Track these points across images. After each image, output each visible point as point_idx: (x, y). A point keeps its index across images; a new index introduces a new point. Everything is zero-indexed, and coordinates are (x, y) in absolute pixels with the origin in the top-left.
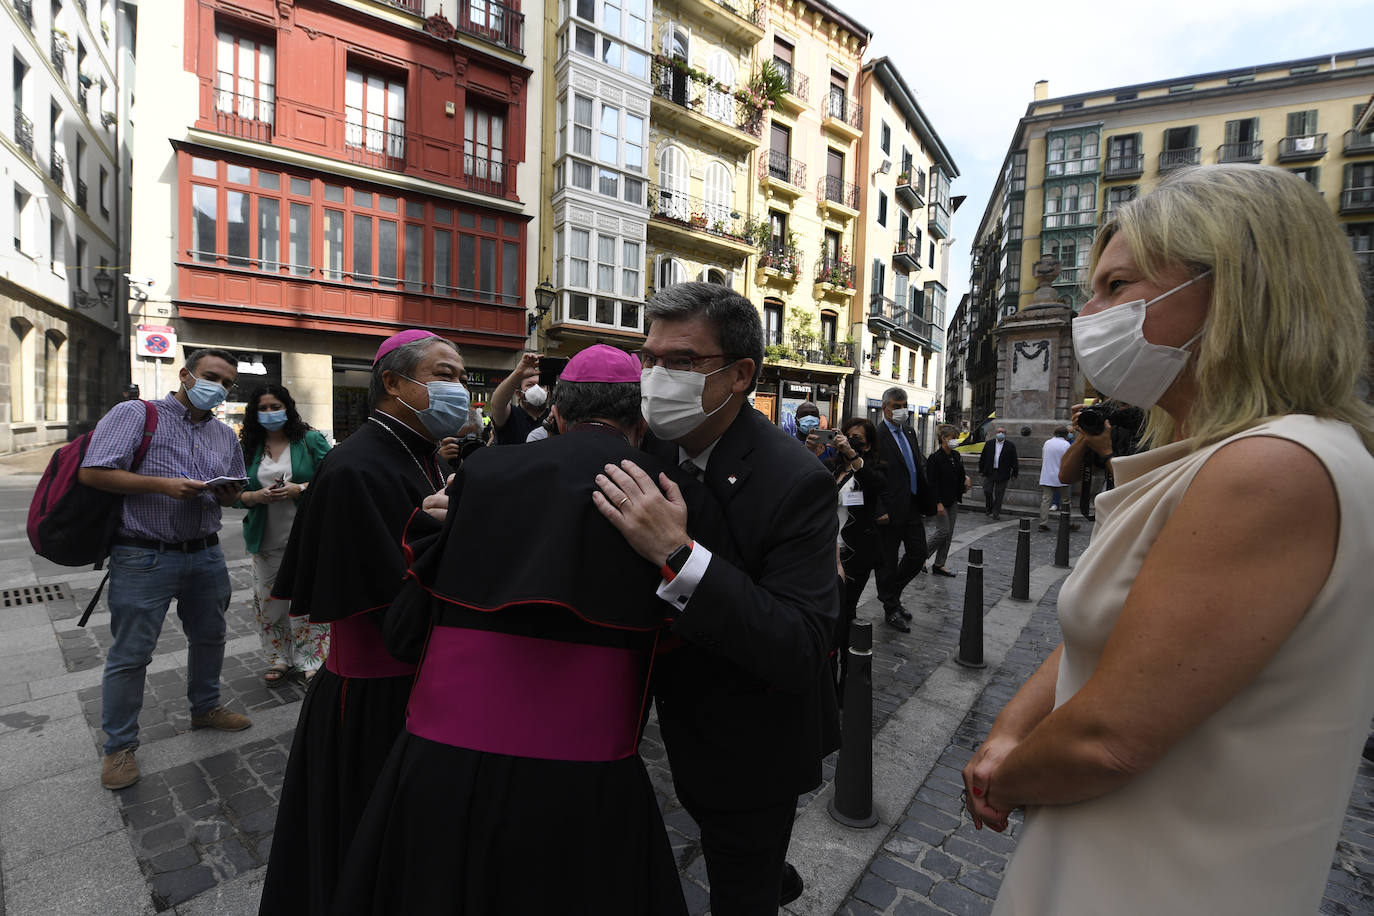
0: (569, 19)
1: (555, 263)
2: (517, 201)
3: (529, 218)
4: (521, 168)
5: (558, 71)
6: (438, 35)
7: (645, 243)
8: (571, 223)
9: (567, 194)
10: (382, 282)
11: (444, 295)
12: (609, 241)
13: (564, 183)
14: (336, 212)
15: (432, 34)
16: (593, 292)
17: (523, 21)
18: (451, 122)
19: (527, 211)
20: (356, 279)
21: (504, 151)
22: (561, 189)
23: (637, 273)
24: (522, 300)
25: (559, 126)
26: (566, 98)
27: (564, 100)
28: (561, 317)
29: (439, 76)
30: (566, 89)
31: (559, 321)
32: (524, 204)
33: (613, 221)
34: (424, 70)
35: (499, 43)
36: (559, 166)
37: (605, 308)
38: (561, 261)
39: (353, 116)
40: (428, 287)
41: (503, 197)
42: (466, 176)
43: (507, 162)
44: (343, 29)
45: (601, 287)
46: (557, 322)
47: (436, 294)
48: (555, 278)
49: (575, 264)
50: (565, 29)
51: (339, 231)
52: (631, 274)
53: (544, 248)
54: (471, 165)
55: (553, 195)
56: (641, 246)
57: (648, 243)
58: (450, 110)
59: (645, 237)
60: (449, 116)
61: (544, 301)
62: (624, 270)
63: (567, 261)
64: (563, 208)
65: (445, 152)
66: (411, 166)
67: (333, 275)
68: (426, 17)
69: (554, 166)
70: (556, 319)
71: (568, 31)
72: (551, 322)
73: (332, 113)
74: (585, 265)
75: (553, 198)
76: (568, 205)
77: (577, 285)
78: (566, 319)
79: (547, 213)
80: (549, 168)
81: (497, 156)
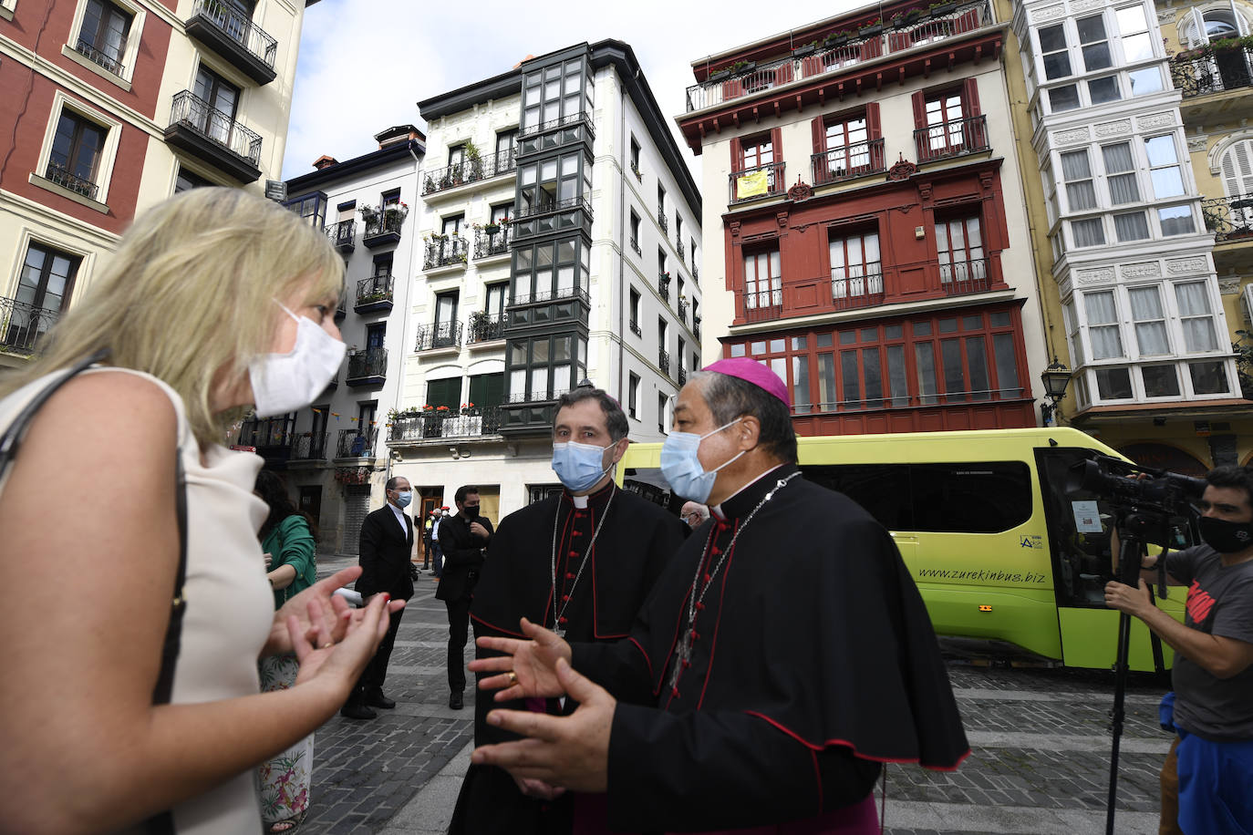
0: (1037, 90)
1: (1070, 340)
2: (1006, 288)
3: (1024, 301)
4: (1006, 256)
5: (1035, 144)
6: (901, 178)
7: (1214, 278)
8: (1080, 289)
9: (1069, 260)
10: (869, 404)
11: (935, 404)
12: (1150, 294)
13: (1064, 250)
14: (827, 354)
15: (896, 180)
16: (1134, 360)
17: (984, 121)
18: (923, 244)
19: (1018, 295)
20: (847, 405)
21: (984, 246)
22: (1062, 257)
23: (1210, 320)
24: (1026, 389)
25: (1047, 194)
26: (1050, 164)
27: (1047, 167)
28: (1089, 401)
29: (906, 210)
30: (1048, 155)
31: (1087, 406)
32: (1015, 289)
33: (1151, 266)
34: (891, 212)
35: (961, 154)
36: (1055, 235)
37: (1159, 377)
38: (1076, 335)
39: (838, 274)
40: (914, 399)
41: (989, 290)
42: (943, 285)
43: (988, 255)
44: (824, 214)
45: (1147, 349)
46: (1084, 408)
47: (923, 404)
48: (1072, 356)
49: (1097, 335)
50: (1037, 100)
51: (833, 369)
52: (1198, 323)
53: (1051, 327)
54: (949, 274)
55: (1054, 266)
56: (1208, 283)
57: (1219, 276)
58: (920, 233)
59: (1212, 268)
60: (920, 239)
61: (1055, 386)
62: (1183, 321)
63: (1085, 334)
64: (1068, 277)
65: (919, 272)
66: (889, 296)
67: (830, 406)
68: (888, 170)
69: (1049, 237)
70: (1083, 404)
71: (1039, 102)
72: (1076, 409)
73: (820, 279)
74: (1113, 331)
75: (1052, 272)
76: (1073, 272)
77: (1106, 355)
78: (1096, 400)
79: (1049, 289)
80: (1043, 241)
81: (977, 254)
